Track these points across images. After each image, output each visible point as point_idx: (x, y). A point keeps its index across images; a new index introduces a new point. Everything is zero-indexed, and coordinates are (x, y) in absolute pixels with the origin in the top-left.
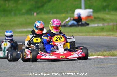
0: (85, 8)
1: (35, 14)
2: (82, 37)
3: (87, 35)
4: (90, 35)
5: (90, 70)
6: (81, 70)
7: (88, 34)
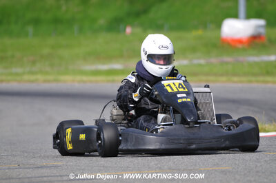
0: (248, 17)
1: (129, 30)
2: (240, 85)
3: (250, 82)
4: (257, 82)
5: (259, 165)
6: (235, 164)
7: (253, 79)
